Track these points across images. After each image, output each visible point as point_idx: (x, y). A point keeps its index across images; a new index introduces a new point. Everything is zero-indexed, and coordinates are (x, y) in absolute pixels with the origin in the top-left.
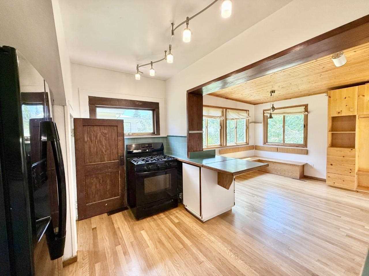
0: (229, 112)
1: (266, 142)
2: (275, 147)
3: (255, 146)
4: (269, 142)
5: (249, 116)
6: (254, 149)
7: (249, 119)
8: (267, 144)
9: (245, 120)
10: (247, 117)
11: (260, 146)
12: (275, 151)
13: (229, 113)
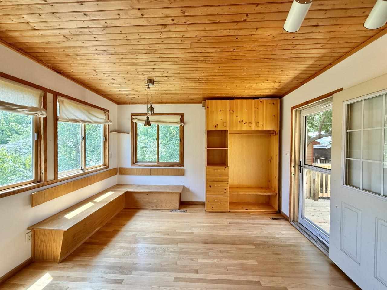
0: (65, 103)
1: (135, 161)
2: (148, 169)
3: (119, 168)
4: (140, 162)
5: (108, 119)
6: (118, 174)
7: (108, 125)
8: (137, 165)
9: (102, 126)
10: (106, 122)
11: (127, 169)
12: (148, 175)
13: (64, 105)
